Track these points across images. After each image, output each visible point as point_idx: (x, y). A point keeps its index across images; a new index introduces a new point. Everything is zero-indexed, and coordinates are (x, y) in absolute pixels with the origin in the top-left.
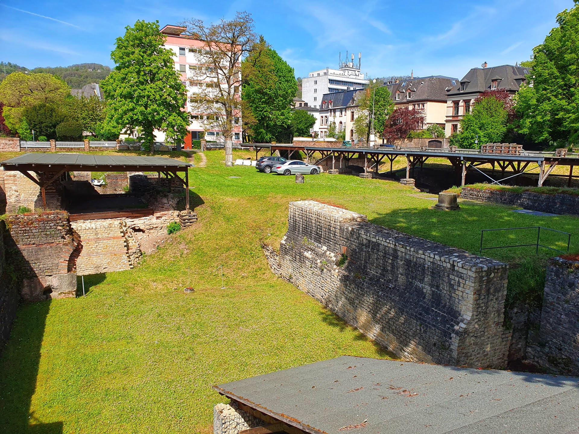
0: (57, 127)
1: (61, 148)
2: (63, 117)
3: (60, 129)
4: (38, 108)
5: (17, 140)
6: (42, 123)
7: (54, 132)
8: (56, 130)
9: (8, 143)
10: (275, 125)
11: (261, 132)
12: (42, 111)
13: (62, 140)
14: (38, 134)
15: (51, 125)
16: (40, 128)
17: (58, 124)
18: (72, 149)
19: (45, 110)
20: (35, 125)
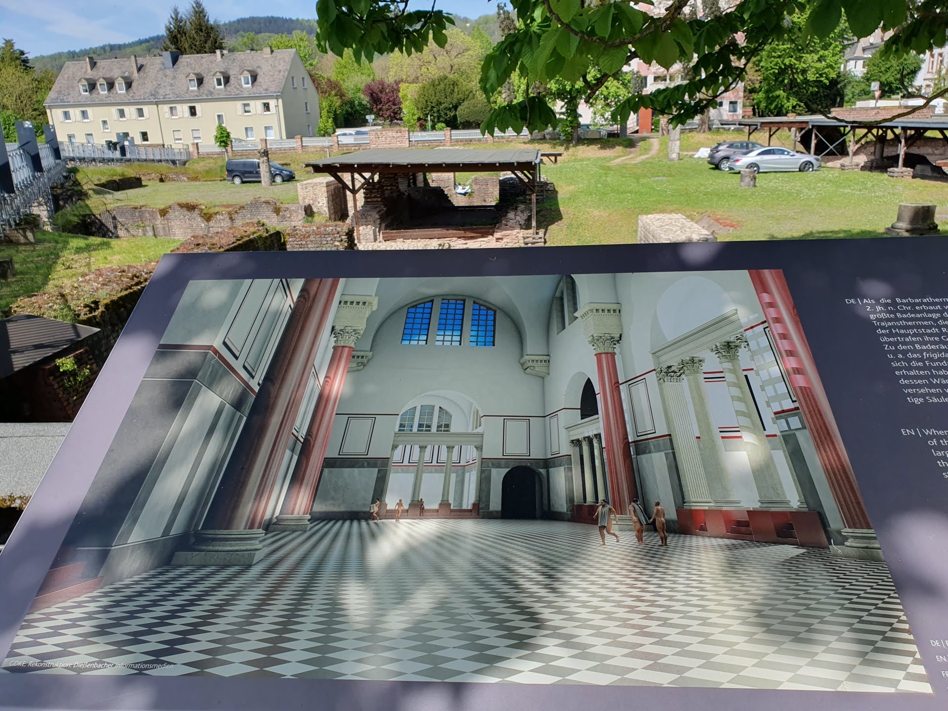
0: (458, 109)
1: (457, 141)
2: (467, 93)
3: (462, 113)
4: (437, 82)
5: (405, 131)
6: (441, 104)
7: (455, 117)
8: (457, 113)
9: (395, 134)
10: (806, 81)
11: (778, 96)
12: (442, 86)
13: (464, 128)
14: (436, 120)
15: (451, 106)
16: (438, 111)
17: (460, 104)
18: (471, 141)
19: (446, 85)
20: (433, 107)
